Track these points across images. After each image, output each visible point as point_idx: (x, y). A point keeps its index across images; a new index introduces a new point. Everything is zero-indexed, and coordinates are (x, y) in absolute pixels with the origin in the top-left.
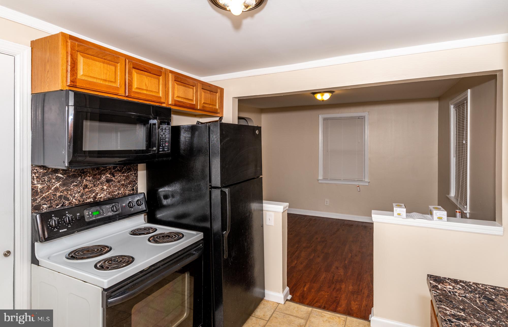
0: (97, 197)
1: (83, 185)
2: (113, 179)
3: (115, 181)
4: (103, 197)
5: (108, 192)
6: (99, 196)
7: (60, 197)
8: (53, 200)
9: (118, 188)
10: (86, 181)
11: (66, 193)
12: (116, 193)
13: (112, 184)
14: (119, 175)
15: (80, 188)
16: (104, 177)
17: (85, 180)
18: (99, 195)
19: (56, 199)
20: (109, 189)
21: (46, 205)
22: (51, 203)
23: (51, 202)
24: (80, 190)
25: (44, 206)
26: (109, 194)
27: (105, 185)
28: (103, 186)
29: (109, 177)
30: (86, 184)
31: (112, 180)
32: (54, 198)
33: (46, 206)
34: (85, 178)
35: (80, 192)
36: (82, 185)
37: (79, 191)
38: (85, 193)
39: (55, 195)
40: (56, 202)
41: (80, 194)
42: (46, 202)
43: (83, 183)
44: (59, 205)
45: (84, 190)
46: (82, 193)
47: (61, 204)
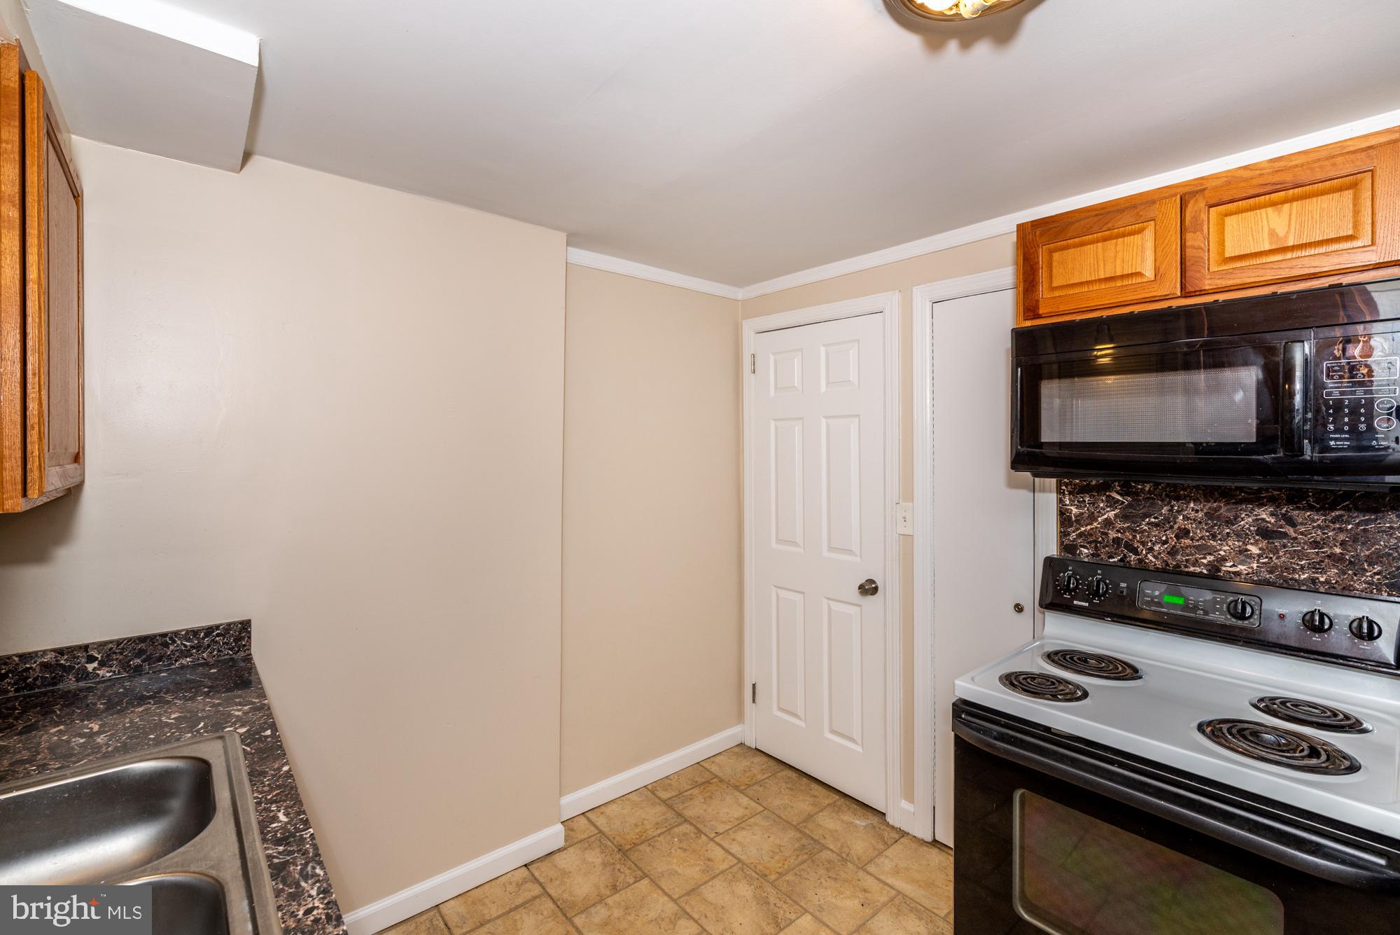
0: (1224, 569)
1: (1176, 526)
2: (1291, 531)
3: (1296, 538)
4: (1247, 574)
5: (1263, 563)
6: (1231, 567)
7: (1117, 541)
8: (1100, 543)
9: (1309, 564)
10: (1183, 518)
11: (1131, 537)
12: (1303, 577)
13: (1285, 546)
14: (1315, 524)
15: (1168, 532)
16: (1250, 520)
17: (1181, 517)
18: (1228, 564)
19: (1108, 542)
20: (1271, 558)
21: (1087, 548)
22: (1096, 548)
23: (1096, 545)
24: (1167, 538)
25: (1082, 549)
26: (1270, 572)
27: (1252, 541)
28: (1244, 543)
29: (1269, 522)
30: (1185, 528)
31: (1285, 535)
32: (1103, 539)
33: (1086, 551)
34: (1182, 510)
35: (1165, 542)
36: (1172, 527)
37: (1164, 538)
38: (1181, 547)
39: (1106, 534)
40: (1107, 549)
41: (1166, 546)
42: (1088, 543)
43: (1175, 523)
44: (1114, 558)
45: (1178, 540)
46: (1174, 546)
47: (1119, 558)
